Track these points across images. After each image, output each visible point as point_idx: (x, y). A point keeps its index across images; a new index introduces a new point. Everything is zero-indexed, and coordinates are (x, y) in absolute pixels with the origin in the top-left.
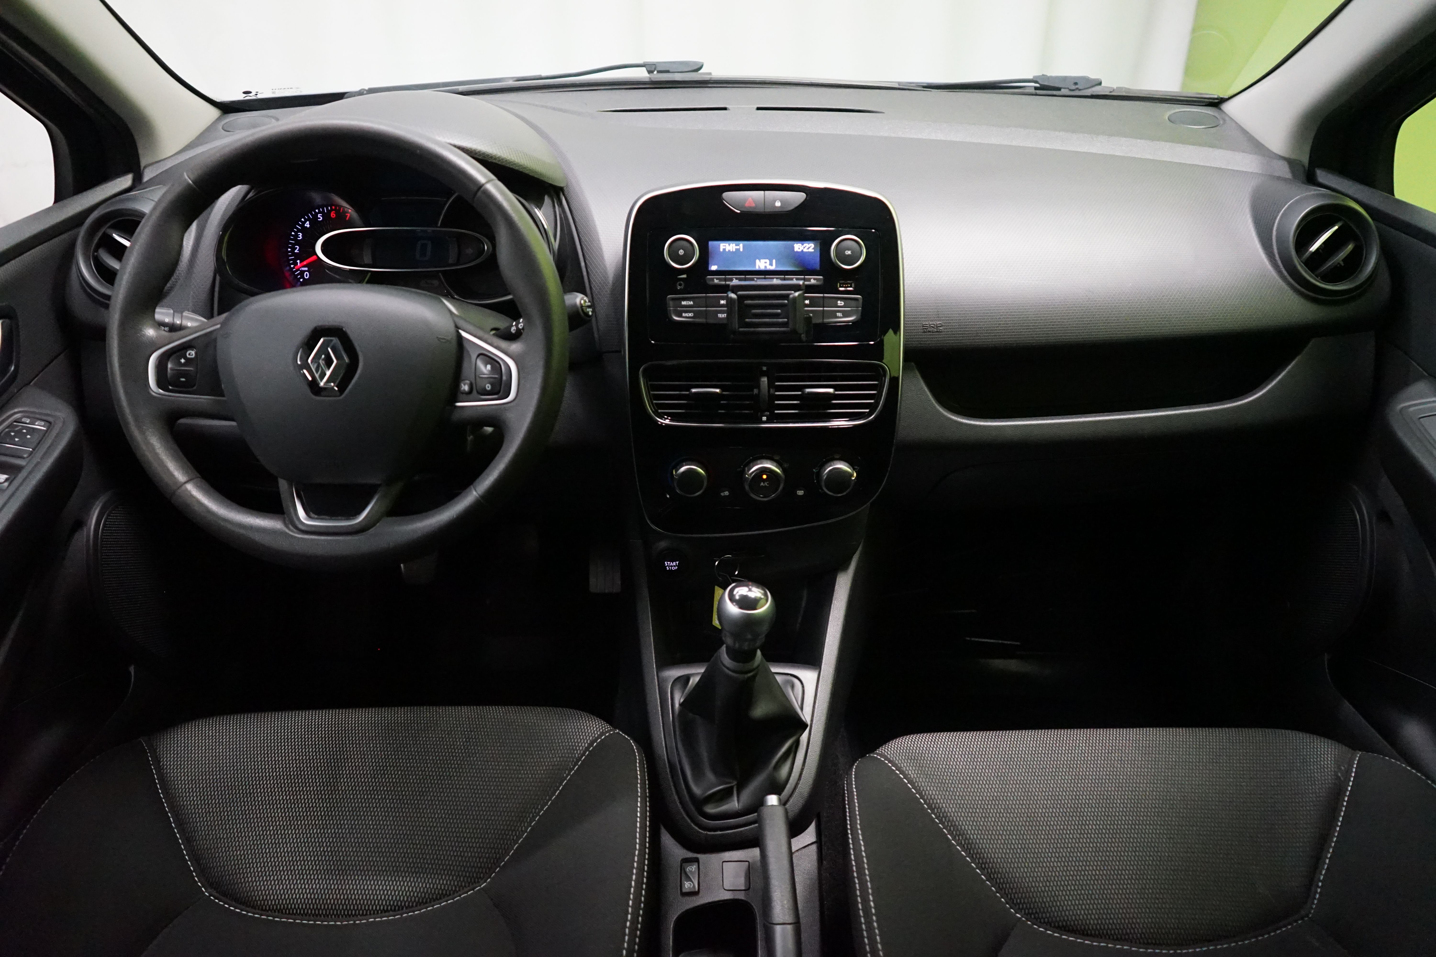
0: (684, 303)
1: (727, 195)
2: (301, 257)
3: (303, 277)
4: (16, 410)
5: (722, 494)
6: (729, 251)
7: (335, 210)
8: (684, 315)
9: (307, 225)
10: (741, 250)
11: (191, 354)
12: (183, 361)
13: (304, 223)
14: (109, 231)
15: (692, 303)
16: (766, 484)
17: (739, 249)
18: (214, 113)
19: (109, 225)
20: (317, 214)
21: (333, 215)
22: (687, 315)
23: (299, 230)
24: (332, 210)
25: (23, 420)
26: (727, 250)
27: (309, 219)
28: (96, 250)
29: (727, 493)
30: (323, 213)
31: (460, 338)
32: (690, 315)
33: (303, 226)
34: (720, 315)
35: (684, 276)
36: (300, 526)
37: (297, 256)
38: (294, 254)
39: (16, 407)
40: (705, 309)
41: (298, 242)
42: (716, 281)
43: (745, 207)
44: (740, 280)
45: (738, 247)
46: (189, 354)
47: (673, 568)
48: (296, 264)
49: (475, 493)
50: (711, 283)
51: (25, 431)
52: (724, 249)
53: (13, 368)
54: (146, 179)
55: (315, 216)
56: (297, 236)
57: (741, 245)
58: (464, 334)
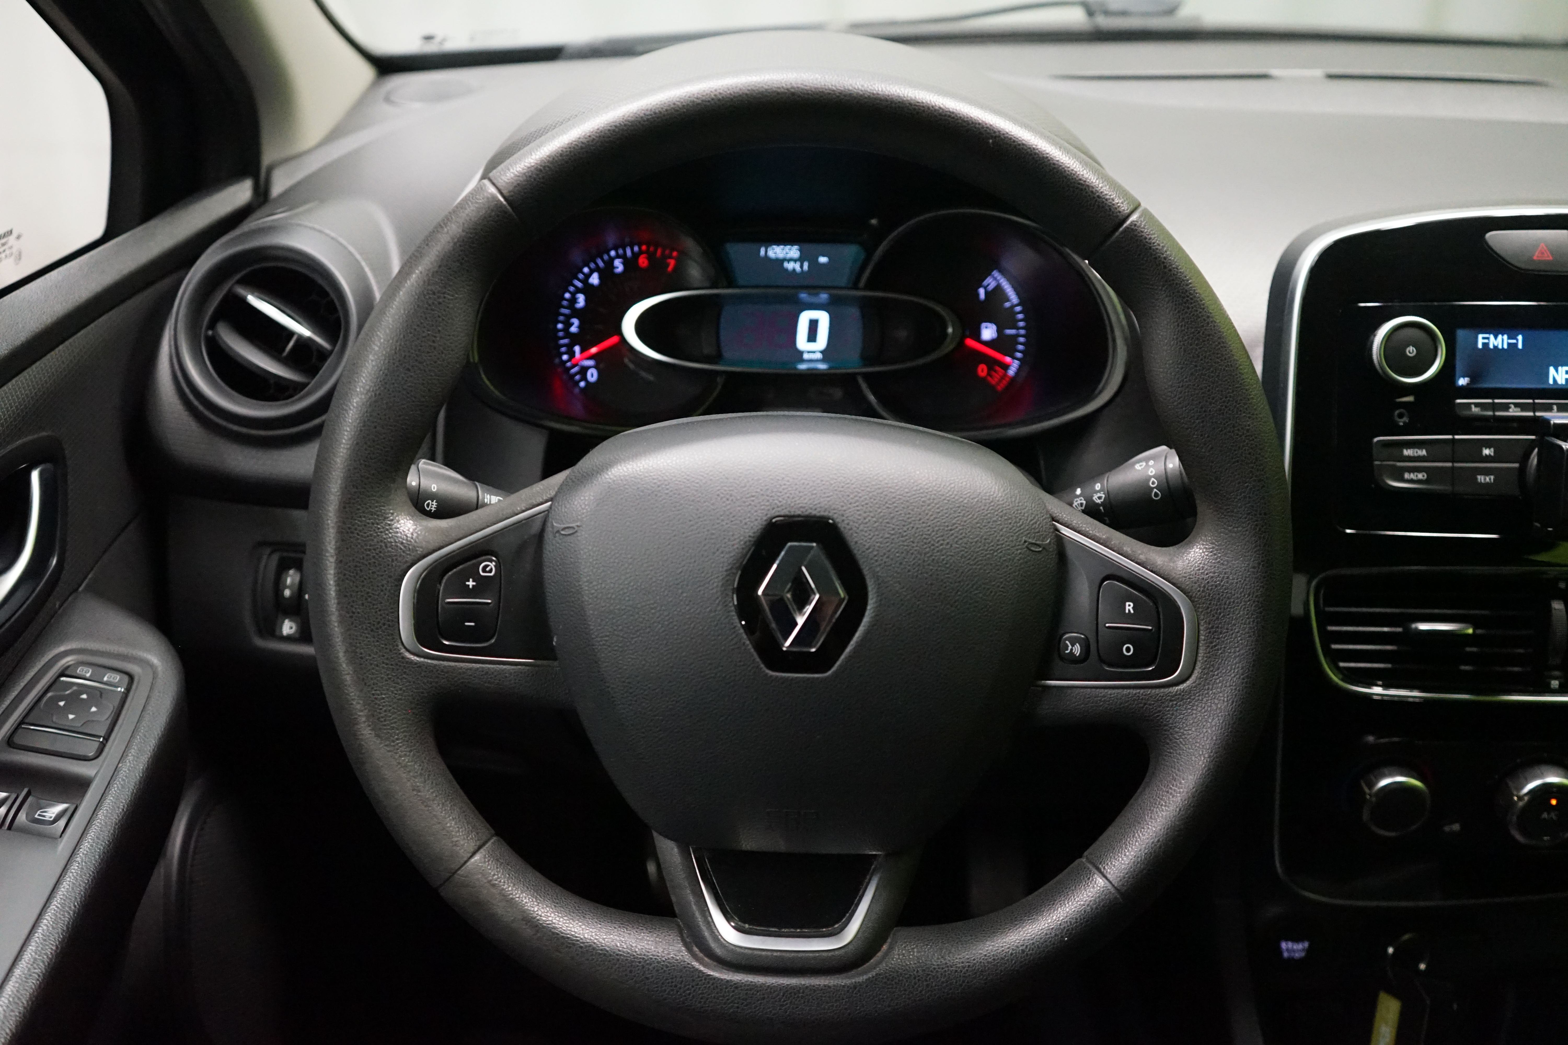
0: (1407, 452)
1: (1494, 237)
2: (584, 340)
3: (584, 378)
4: (62, 649)
5: (1447, 829)
6: (1496, 347)
7: (647, 252)
8: (1407, 476)
9: (595, 280)
10: (1520, 346)
11: (489, 567)
12: (471, 583)
13: (588, 276)
14: (241, 291)
15: (1423, 453)
16: (1553, 815)
17: (1516, 344)
18: (365, 72)
19: (238, 277)
20: (612, 260)
21: (643, 262)
22: (1412, 476)
23: (578, 291)
24: (641, 252)
25: (80, 671)
26: (1491, 346)
27: (598, 269)
28: (212, 325)
29: (1456, 827)
30: (623, 257)
31: (1060, 539)
32: (1420, 476)
33: (585, 281)
34: (1481, 479)
35: (1410, 399)
36: (718, 951)
37: (575, 339)
38: (568, 334)
39: (61, 642)
40: (1449, 464)
41: (576, 313)
42: (1475, 409)
43: (1533, 261)
44: (1523, 407)
45: (1514, 341)
46: (484, 570)
47: (1297, 955)
48: (572, 354)
49: (1100, 882)
50: (1466, 413)
51: (84, 696)
52: (1486, 345)
53: (54, 562)
54: (277, 189)
55: (610, 263)
56: (574, 300)
57: (1520, 337)
58: (1065, 531)
